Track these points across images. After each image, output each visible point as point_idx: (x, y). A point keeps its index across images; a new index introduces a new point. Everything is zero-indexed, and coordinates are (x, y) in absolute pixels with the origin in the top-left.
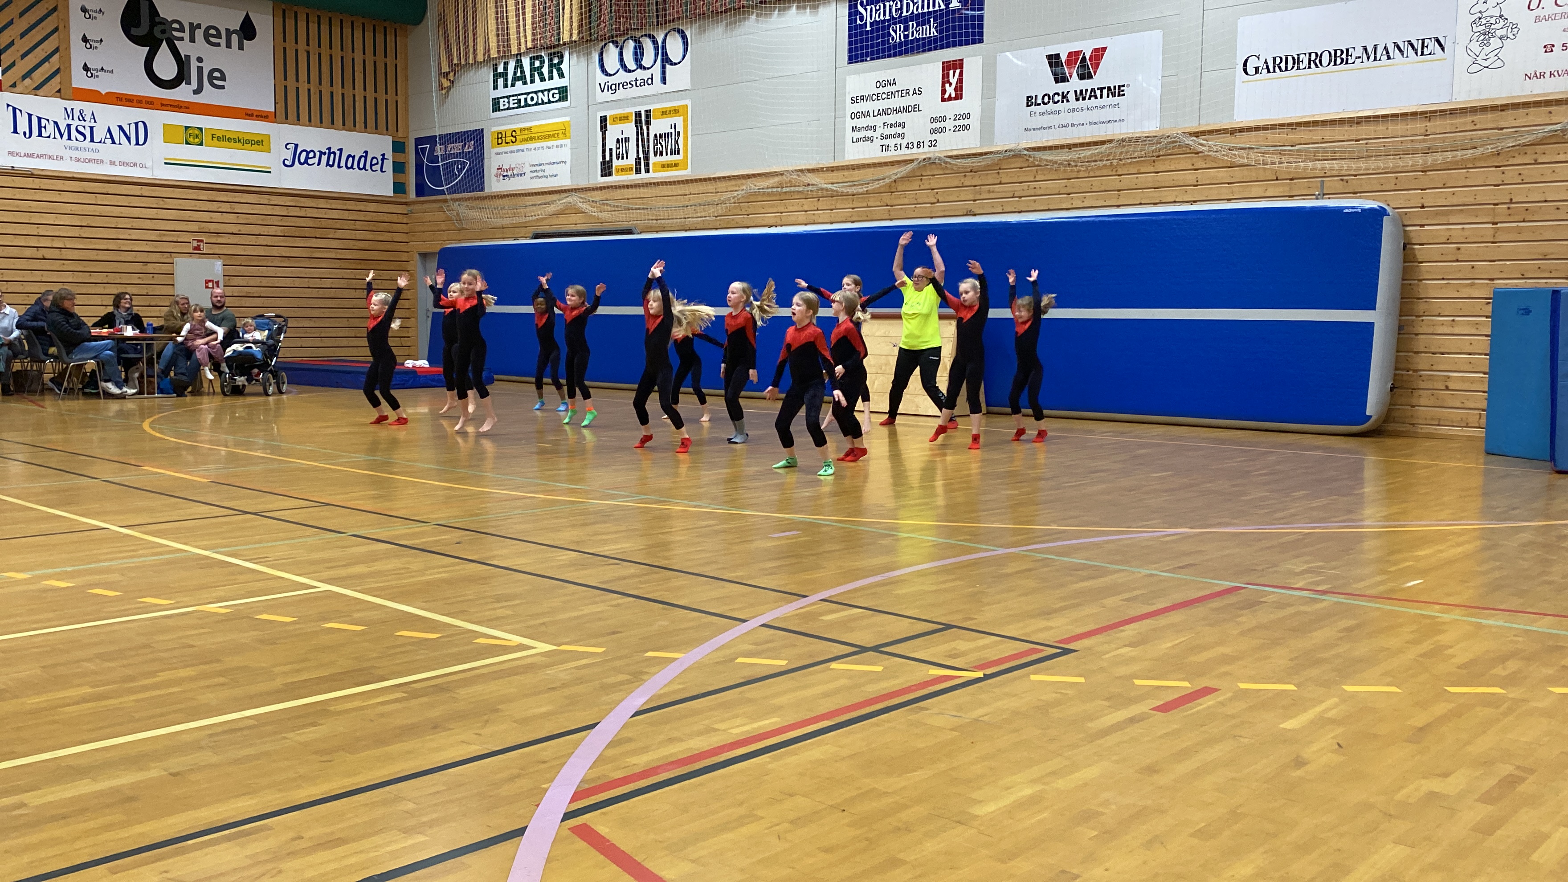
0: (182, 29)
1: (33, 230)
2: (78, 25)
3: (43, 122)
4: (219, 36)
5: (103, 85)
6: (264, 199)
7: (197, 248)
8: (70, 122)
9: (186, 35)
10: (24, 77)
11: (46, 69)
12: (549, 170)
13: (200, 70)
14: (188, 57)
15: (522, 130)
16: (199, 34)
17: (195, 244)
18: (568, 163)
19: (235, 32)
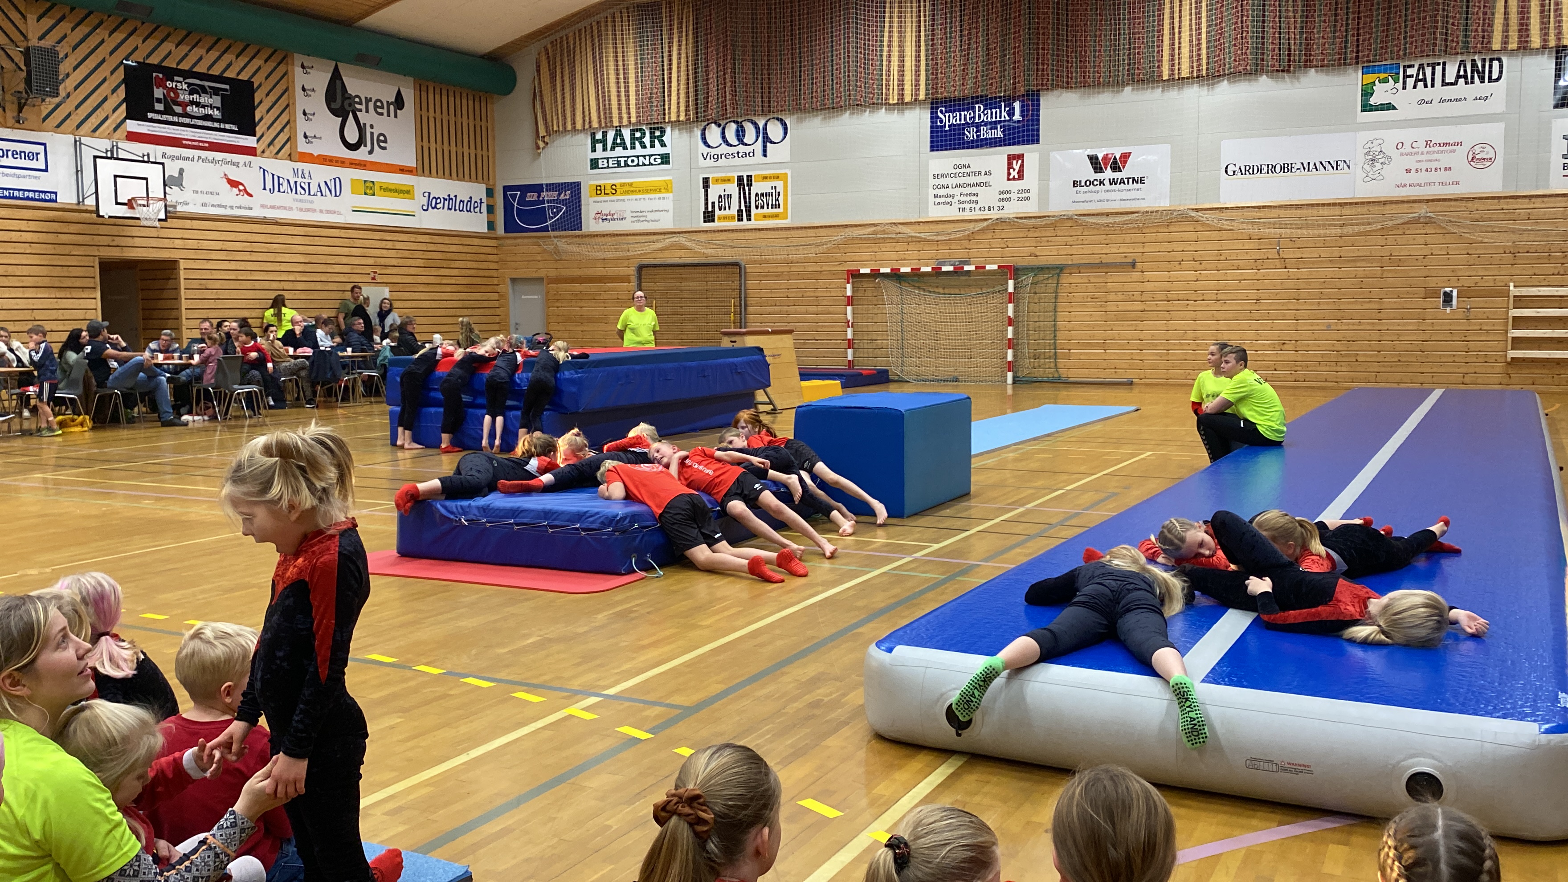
0: (361, 103)
1: (276, 267)
2: (301, 102)
3: (281, 180)
4: (382, 108)
5: (315, 149)
6: (412, 237)
7: (374, 278)
8: (296, 179)
9: (363, 107)
10: (269, 145)
11: (283, 138)
12: (650, 216)
13: (372, 134)
14: (365, 124)
15: (622, 185)
16: (371, 105)
17: (372, 275)
18: (671, 211)
19: (392, 103)
